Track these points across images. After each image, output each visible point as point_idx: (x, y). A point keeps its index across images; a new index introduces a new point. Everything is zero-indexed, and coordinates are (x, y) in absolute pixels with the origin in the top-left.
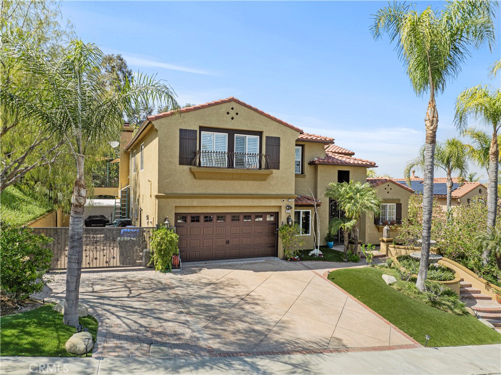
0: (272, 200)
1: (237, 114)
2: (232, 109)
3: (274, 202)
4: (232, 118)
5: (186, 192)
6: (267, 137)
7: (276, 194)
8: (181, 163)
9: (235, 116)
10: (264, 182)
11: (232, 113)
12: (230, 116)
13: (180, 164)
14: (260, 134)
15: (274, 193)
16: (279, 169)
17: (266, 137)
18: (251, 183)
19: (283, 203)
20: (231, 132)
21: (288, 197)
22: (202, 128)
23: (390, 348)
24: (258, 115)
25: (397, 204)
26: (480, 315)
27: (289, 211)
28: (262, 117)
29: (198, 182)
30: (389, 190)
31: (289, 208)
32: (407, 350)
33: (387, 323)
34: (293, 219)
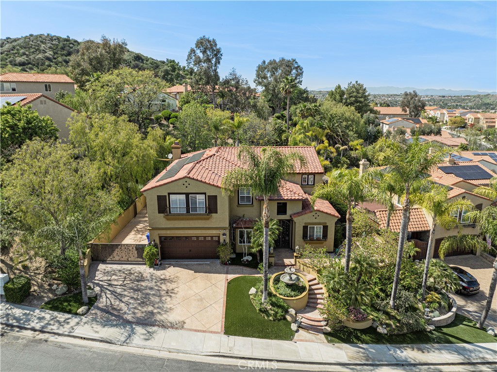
0: (214, 230)
1: (189, 184)
2: (186, 182)
3: (215, 232)
4: (187, 187)
6: (208, 196)
8: (159, 212)
9: (188, 186)
10: (208, 221)
11: (186, 184)
12: (185, 186)
14: (205, 194)
15: (215, 227)
16: (217, 213)
18: (200, 221)
19: (222, 232)
20: (187, 195)
21: (224, 229)
22: (169, 194)
23: (204, 332)
24: (202, 184)
25: (323, 226)
26: (302, 320)
27: (225, 237)
28: (205, 185)
29: (169, 222)
30: (317, 217)
31: (224, 234)
32: (211, 334)
33: (223, 318)
34: (228, 240)
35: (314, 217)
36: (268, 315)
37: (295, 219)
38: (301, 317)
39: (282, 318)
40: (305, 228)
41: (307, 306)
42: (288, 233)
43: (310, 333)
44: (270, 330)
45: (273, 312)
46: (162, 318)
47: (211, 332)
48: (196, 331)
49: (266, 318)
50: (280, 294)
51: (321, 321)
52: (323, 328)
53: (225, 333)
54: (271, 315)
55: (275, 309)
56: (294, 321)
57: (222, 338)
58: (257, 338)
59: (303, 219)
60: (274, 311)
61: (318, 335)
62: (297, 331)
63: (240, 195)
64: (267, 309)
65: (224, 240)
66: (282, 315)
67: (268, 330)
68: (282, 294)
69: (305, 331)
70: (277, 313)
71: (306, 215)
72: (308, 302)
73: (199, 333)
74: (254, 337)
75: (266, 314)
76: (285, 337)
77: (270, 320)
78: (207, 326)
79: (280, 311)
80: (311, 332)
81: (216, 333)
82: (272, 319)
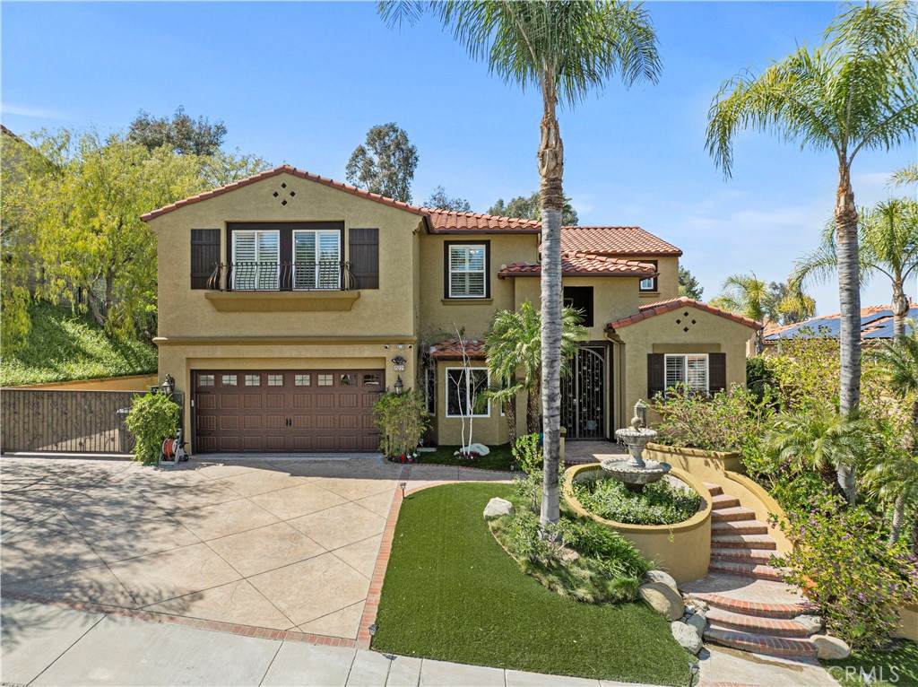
0: (366, 347)
1: (293, 194)
2: (284, 186)
3: (368, 351)
4: (284, 203)
5: (205, 333)
6: (352, 231)
7: (373, 335)
8: (194, 286)
9: (289, 198)
10: (348, 314)
11: (285, 194)
12: (279, 200)
13: (192, 288)
14: (339, 225)
15: (368, 334)
16: (377, 287)
17: (350, 229)
18: (321, 315)
19: (393, 351)
20: (286, 228)
21: (401, 341)
22: (231, 226)
23: (277, 635)
24: (333, 191)
25: (711, 355)
26: (709, 614)
27: (401, 368)
28: (341, 194)
29: (223, 318)
30: (689, 324)
31: (399, 360)
32: (309, 646)
33: (371, 591)
34: (410, 382)
35: (682, 326)
36: (568, 581)
37: (622, 333)
38: (703, 604)
39: (630, 596)
40: (655, 360)
41: (712, 570)
42: (597, 389)
43: (760, 661)
44: (584, 638)
45: (587, 573)
46: (104, 578)
47: (313, 639)
48: (240, 630)
49: (561, 591)
50: (603, 516)
51: (793, 615)
52: (812, 639)
53: (376, 645)
54: (580, 583)
55: (597, 561)
56: (680, 614)
57: (357, 662)
58: (528, 668)
59: (647, 334)
60: (590, 569)
61: (801, 669)
62: (701, 654)
63: (450, 271)
64: (563, 563)
65: (400, 380)
66: (627, 585)
67: (577, 638)
68: (612, 516)
69: (737, 656)
70: (605, 575)
71: (655, 318)
72: (714, 558)
73: (249, 640)
74: (514, 666)
75: (559, 575)
76: (657, 671)
77: (581, 601)
78: (298, 617)
79: (615, 568)
80: (763, 657)
81: (335, 644)
82: (589, 597)
